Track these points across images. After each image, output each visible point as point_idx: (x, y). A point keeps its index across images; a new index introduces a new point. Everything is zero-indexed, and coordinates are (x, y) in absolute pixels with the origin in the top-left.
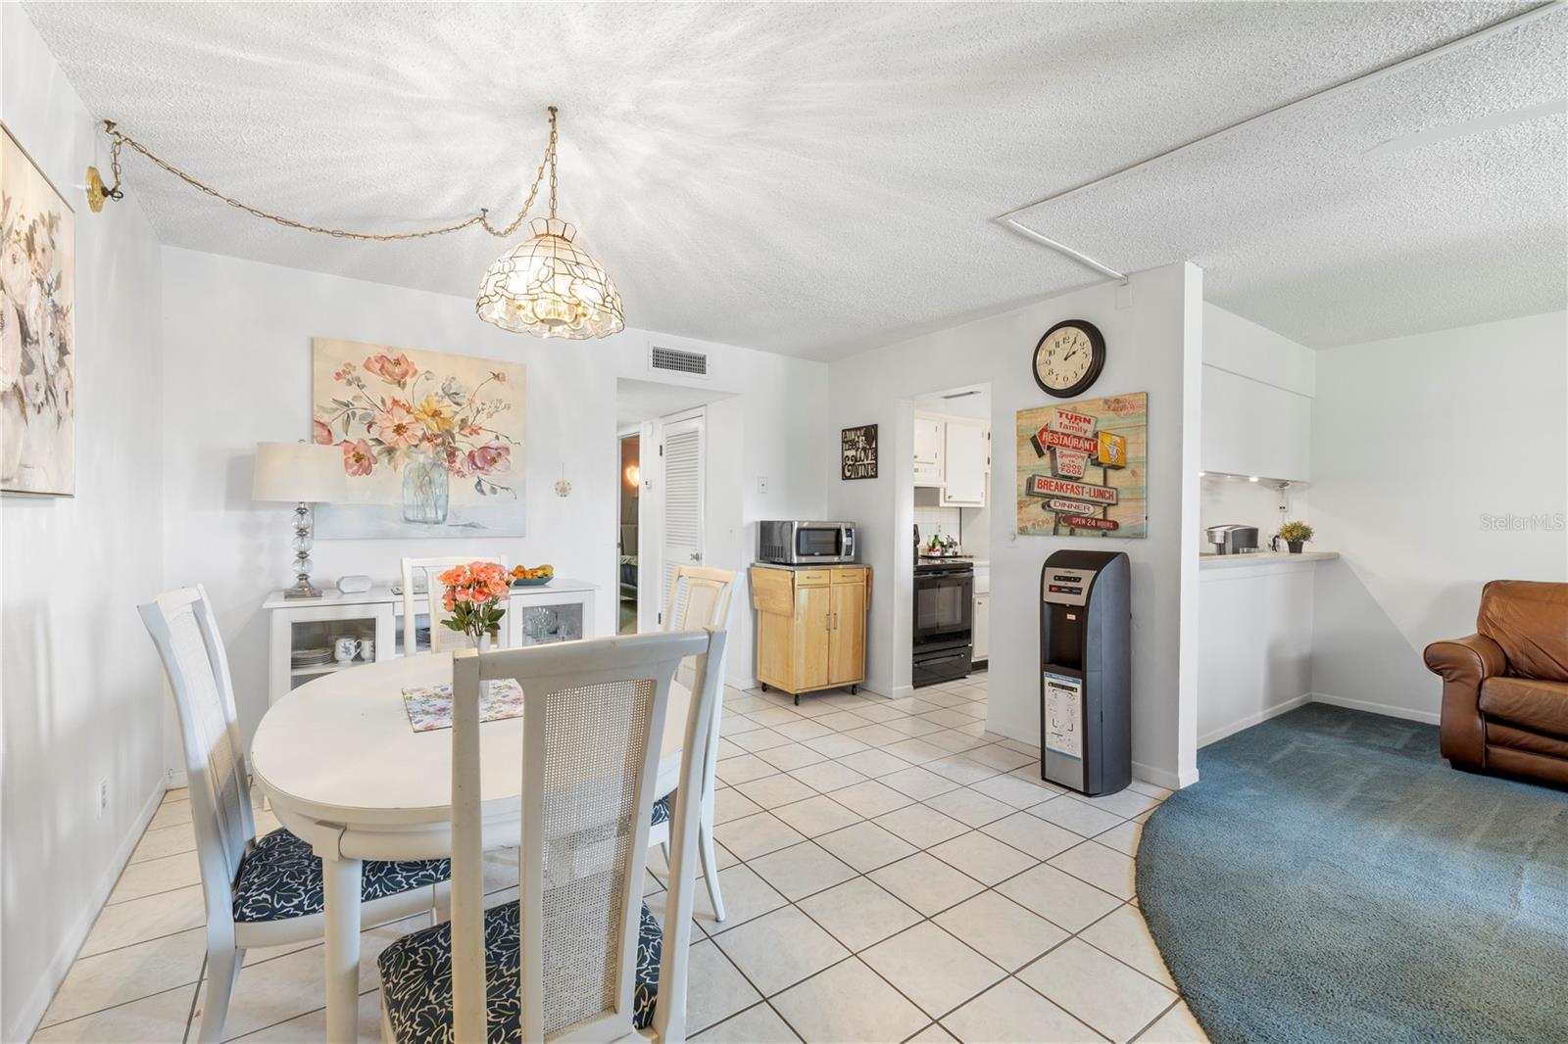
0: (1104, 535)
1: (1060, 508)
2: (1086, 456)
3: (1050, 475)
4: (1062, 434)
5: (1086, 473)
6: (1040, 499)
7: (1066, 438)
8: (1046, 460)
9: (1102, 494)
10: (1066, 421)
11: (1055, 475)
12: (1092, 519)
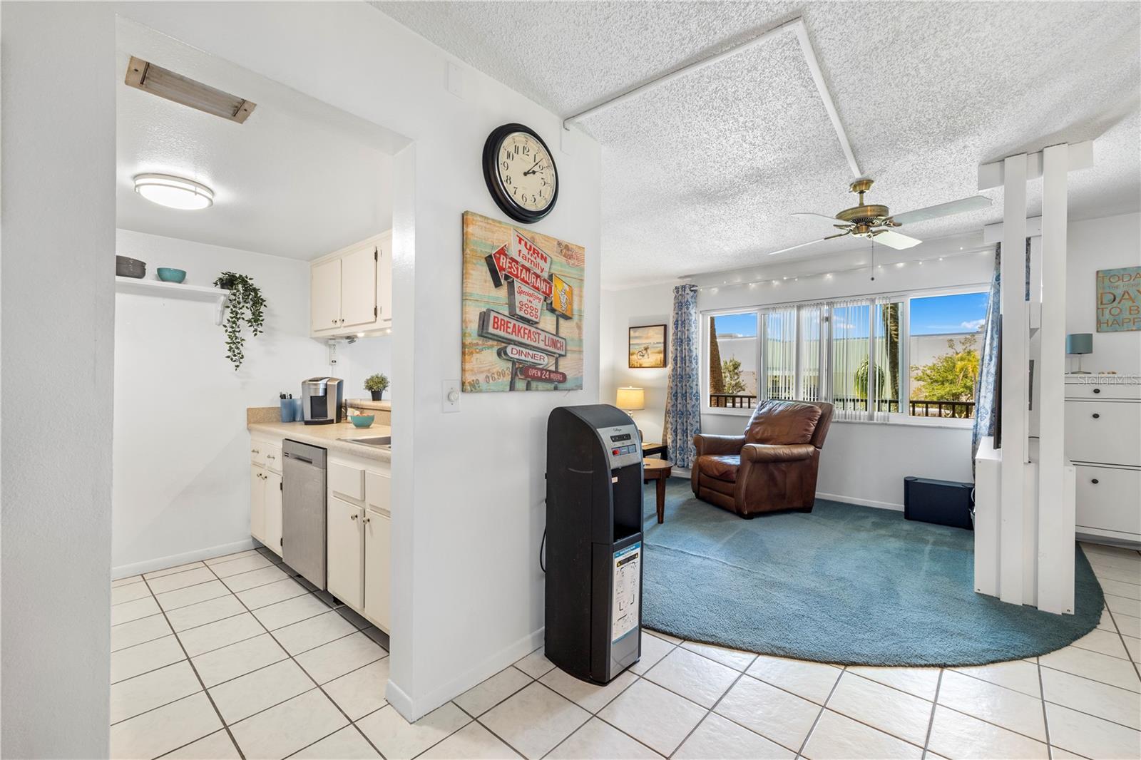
0: (556, 389)
1: (517, 356)
2: (542, 298)
3: (507, 313)
4: (523, 266)
5: (542, 317)
6: (495, 343)
7: (524, 271)
8: (503, 292)
9: (554, 343)
10: (525, 251)
11: (513, 314)
12: (547, 370)
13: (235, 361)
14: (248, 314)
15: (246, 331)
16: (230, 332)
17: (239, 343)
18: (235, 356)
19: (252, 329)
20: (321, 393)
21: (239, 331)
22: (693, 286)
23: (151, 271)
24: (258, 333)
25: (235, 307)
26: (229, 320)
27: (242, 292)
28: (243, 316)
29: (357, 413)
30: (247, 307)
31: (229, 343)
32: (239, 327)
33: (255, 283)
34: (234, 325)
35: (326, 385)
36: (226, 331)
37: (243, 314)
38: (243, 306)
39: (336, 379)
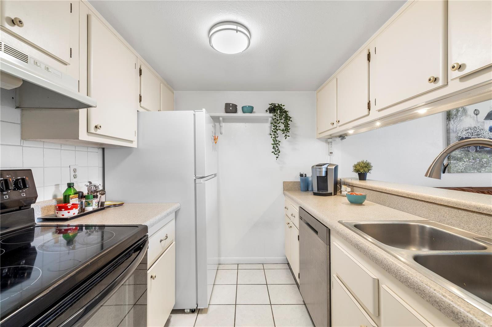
13: (276, 154)
14: (282, 127)
15: (281, 136)
16: (273, 138)
17: (277, 143)
18: (276, 151)
19: (284, 135)
20: (323, 174)
21: (278, 137)
23: (239, 109)
24: (287, 137)
25: (275, 123)
26: (273, 131)
27: (279, 114)
28: (280, 128)
29: (349, 189)
30: (282, 123)
31: (273, 144)
32: (278, 135)
33: (286, 108)
34: (275, 134)
35: (327, 168)
36: (272, 137)
37: (280, 126)
38: (280, 122)
39: (333, 165)
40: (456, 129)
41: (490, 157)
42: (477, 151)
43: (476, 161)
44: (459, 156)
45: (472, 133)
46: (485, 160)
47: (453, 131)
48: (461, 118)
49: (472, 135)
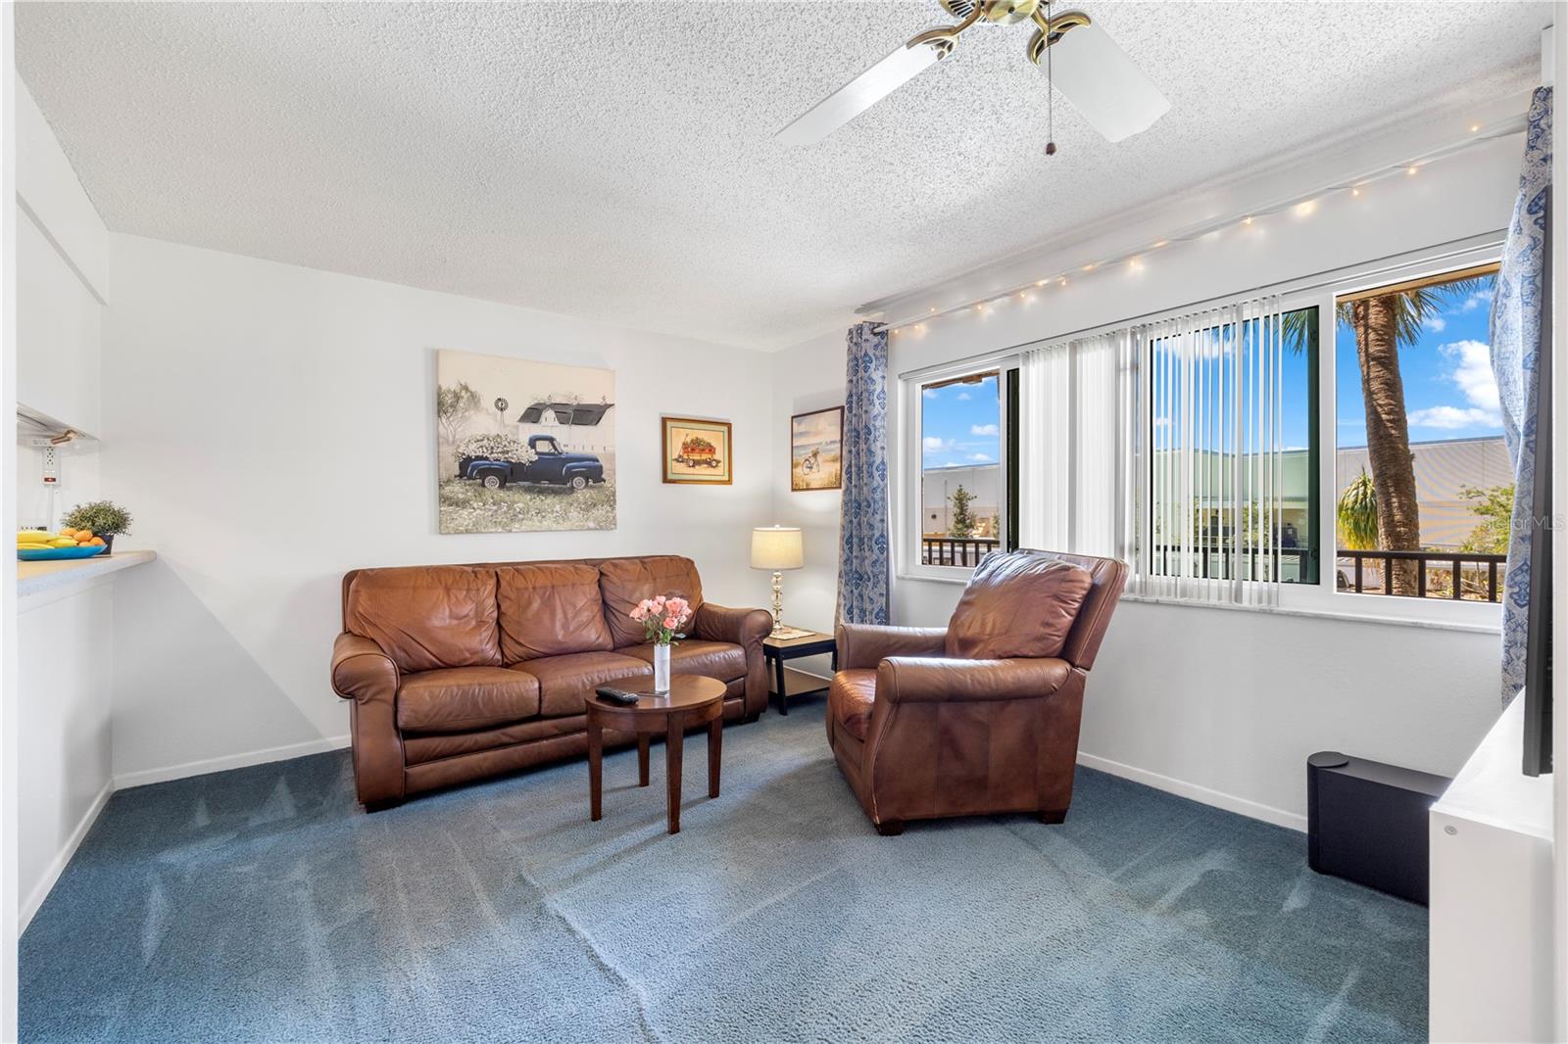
22: (879, 325)
40: (454, 437)
41: (531, 500)
42: (502, 486)
43: (500, 508)
44: (461, 496)
45: (492, 448)
46: (521, 505)
47: (448, 442)
48: (466, 414)
49: (492, 453)
